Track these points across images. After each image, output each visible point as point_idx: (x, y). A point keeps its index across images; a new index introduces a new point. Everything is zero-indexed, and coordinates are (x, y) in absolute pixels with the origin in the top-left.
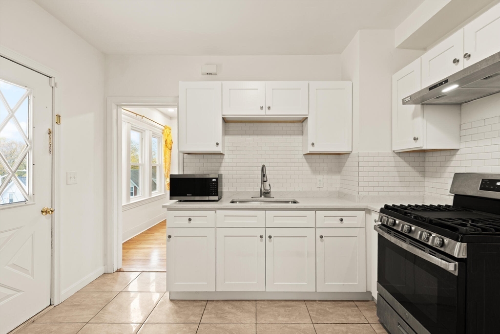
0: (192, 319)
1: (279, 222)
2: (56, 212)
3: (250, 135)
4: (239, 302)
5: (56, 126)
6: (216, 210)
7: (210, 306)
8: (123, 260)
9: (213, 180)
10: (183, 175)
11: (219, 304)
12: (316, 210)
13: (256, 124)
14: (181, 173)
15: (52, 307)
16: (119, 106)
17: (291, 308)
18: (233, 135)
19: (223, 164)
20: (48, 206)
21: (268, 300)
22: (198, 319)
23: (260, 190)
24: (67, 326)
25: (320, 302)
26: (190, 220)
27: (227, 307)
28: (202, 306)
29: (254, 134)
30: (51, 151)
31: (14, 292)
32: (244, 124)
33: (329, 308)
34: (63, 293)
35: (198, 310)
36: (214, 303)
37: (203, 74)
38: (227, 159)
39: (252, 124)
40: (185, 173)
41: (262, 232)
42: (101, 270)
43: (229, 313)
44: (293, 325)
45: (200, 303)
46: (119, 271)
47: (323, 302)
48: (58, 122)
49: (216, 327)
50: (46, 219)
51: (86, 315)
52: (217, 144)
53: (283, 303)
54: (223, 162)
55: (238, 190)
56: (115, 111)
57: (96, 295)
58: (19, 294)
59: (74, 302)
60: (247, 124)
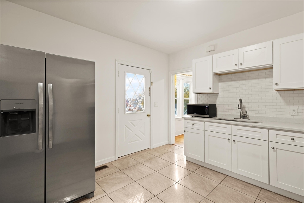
0: (191, 169)
1: (240, 133)
2: (151, 116)
3: (234, 81)
4: (217, 173)
5: (151, 86)
6: (204, 121)
7: (201, 168)
8: (175, 141)
9: (207, 107)
10: (198, 104)
11: (206, 169)
12: (269, 129)
13: (238, 74)
14: (197, 103)
15: (150, 149)
16: (173, 74)
17: (247, 187)
18: (224, 82)
19: (218, 99)
20: (149, 114)
21: (235, 178)
22: (193, 170)
23: (239, 114)
24: (152, 155)
25: (274, 194)
26: (193, 125)
27: (209, 172)
28: (198, 167)
29: (237, 80)
30: (150, 95)
31: (140, 139)
32: (230, 75)
33: (278, 199)
34: (154, 146)
35: (195, 168)
36: (204, 168)
37: (207, 52)
38: (220, 96)
39: (236, 74)
40: (199, 103)
41: (230, 137)
42: (166, 142)
43: (209, 174)
44: (241, 193)
45: (198, 166)
46: (173, 144)
47: (277, 195)
48: (152, 85)
49: (199, 176)
50: (148, 118)
51: (157, 154)
52: (210, 88)
53: (244, 183)
54: (218, 97)
55: (227, 114)
56: (172, 77)
57: (163, 150)
58: (141, 140)
59: (156, 149)
60: (233, 75)
